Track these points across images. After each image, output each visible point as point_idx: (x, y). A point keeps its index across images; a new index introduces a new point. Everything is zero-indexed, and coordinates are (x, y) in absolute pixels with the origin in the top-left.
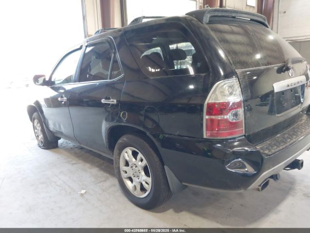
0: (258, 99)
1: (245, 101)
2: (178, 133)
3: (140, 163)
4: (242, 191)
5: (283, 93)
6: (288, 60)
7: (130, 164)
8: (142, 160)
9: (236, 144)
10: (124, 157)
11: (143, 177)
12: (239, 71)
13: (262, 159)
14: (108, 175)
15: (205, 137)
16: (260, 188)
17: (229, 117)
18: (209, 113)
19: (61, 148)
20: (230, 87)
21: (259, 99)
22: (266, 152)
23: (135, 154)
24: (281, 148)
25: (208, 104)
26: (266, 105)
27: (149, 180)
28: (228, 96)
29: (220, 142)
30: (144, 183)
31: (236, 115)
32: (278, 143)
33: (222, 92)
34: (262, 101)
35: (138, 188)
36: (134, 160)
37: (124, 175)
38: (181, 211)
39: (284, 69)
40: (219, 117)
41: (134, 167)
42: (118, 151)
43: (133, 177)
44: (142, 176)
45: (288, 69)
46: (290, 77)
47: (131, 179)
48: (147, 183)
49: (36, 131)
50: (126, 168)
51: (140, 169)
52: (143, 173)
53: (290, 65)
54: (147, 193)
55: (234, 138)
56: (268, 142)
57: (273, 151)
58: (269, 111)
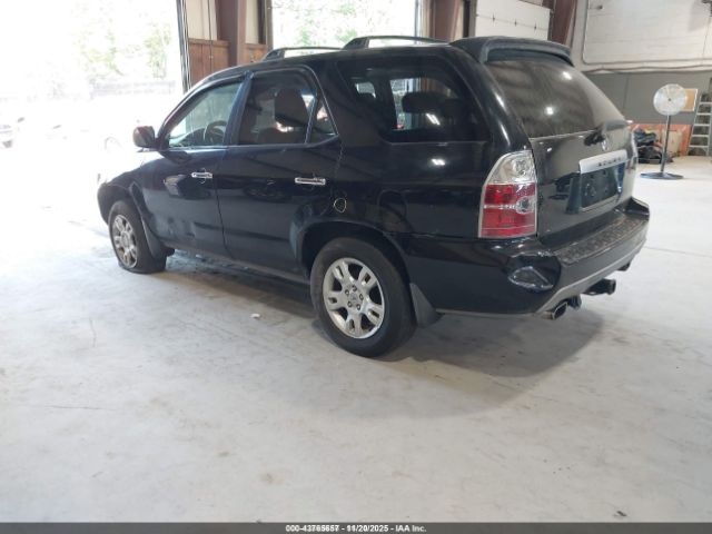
0: (553, 184)
1: (541, 184)
2: (437, 231)
3: (364, 283)
4: (529, 315)
5: (591, 175)
6: (601, 125)
7: (344, 286)
8: (367, 278)
9: (520, 246)
10: (332, 274)
11: (368, 306)
12: (532, 140)
13: (560, 267)
14: (286, 314)
15: (480, 236)
16: (554, 314)
17: (516, 206)
18: (488, 201)
19: (172, 272)
20: (519, 163)
21: (553, 186)
22: (566, 260)
23: (354, 270)
24: (586, 256)
25: (489, 187)
26: (563, 197)
27: (381, 309)
28: (516, 176)
29: (500, 242)
30: (369, 314)
31: (525, 204)
32: (581, 250)
33: (508, 170)
34: (559, 190)
35: (358, 324)
36: (351, 279)
37: (329, 305)
38: (426, 359)
39: (594, 139)
40: (501, 207)
41: (351, 291)
42: (321, 266)
43: (347, 307)
44: (367, 303)
45: (601, 139)
46: (603, 152)
47: (343, 312)
48: (374, 313)
49: (116, 238)
50: (335, 294)
51: (364, 293)
52: (368, 299)
53: (604, 133)
54: (375, 330)
55: (519, 239)
56: (567, 249)
57: (575, 259)
58: (567, 209)
